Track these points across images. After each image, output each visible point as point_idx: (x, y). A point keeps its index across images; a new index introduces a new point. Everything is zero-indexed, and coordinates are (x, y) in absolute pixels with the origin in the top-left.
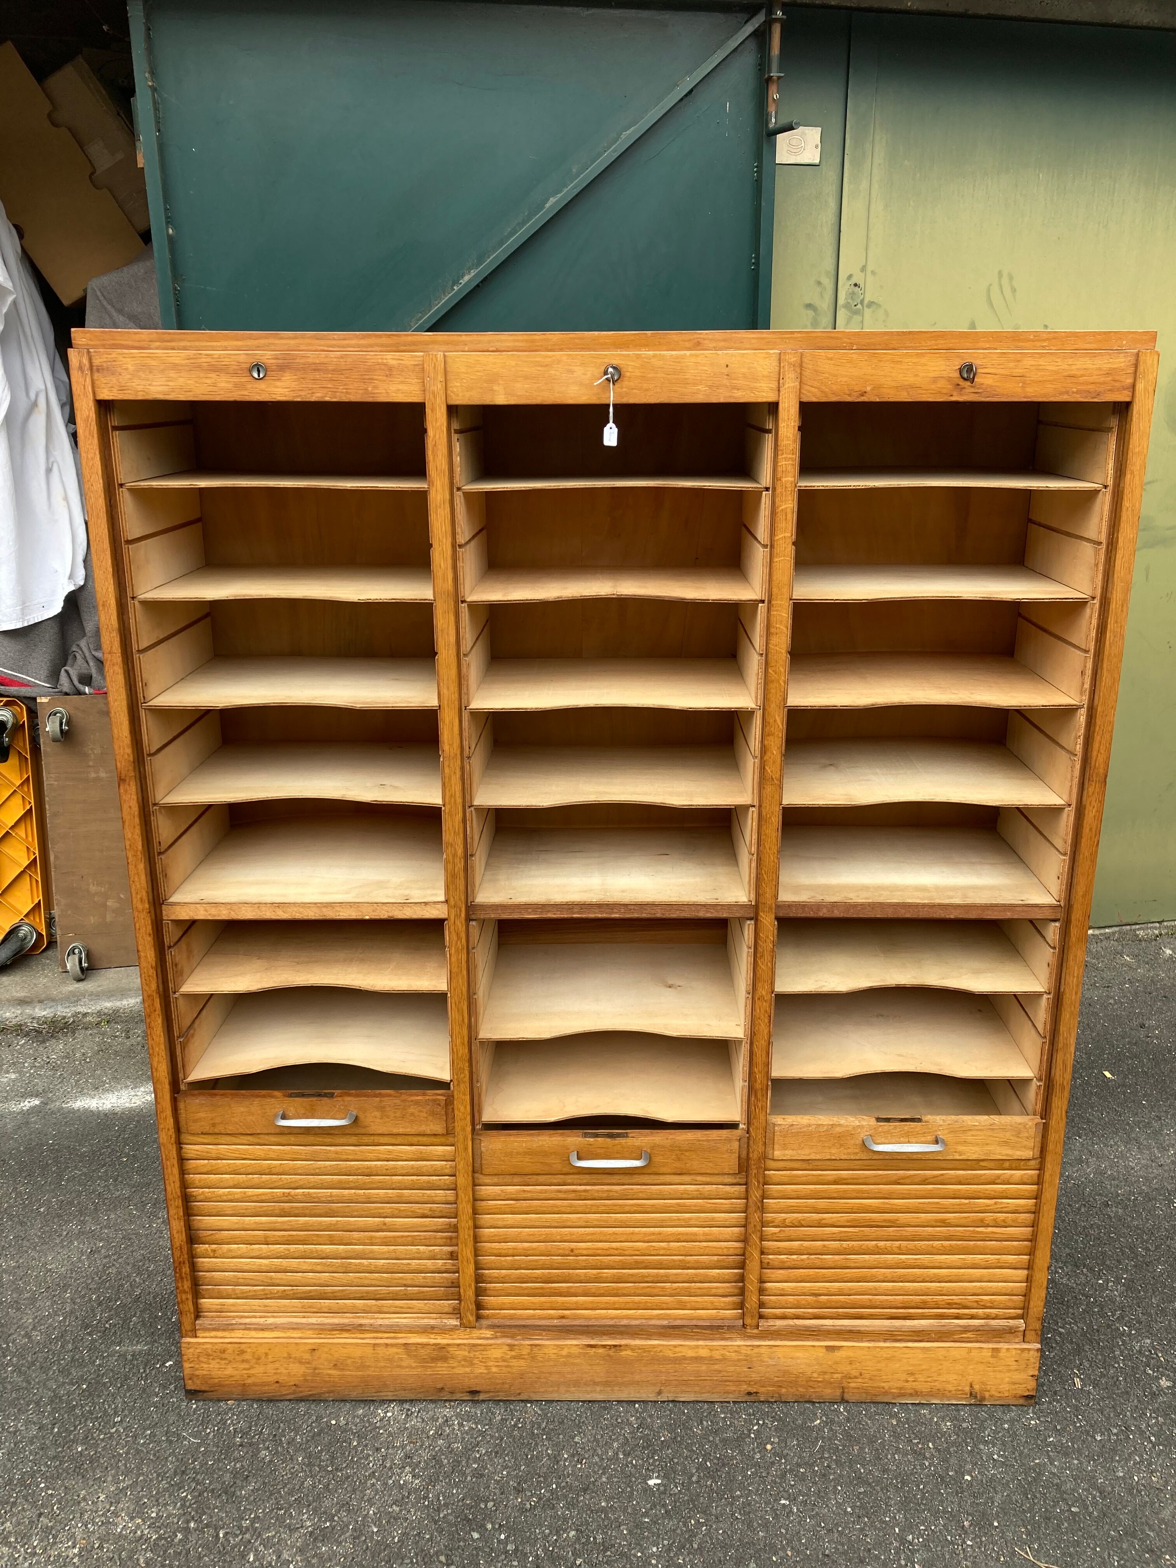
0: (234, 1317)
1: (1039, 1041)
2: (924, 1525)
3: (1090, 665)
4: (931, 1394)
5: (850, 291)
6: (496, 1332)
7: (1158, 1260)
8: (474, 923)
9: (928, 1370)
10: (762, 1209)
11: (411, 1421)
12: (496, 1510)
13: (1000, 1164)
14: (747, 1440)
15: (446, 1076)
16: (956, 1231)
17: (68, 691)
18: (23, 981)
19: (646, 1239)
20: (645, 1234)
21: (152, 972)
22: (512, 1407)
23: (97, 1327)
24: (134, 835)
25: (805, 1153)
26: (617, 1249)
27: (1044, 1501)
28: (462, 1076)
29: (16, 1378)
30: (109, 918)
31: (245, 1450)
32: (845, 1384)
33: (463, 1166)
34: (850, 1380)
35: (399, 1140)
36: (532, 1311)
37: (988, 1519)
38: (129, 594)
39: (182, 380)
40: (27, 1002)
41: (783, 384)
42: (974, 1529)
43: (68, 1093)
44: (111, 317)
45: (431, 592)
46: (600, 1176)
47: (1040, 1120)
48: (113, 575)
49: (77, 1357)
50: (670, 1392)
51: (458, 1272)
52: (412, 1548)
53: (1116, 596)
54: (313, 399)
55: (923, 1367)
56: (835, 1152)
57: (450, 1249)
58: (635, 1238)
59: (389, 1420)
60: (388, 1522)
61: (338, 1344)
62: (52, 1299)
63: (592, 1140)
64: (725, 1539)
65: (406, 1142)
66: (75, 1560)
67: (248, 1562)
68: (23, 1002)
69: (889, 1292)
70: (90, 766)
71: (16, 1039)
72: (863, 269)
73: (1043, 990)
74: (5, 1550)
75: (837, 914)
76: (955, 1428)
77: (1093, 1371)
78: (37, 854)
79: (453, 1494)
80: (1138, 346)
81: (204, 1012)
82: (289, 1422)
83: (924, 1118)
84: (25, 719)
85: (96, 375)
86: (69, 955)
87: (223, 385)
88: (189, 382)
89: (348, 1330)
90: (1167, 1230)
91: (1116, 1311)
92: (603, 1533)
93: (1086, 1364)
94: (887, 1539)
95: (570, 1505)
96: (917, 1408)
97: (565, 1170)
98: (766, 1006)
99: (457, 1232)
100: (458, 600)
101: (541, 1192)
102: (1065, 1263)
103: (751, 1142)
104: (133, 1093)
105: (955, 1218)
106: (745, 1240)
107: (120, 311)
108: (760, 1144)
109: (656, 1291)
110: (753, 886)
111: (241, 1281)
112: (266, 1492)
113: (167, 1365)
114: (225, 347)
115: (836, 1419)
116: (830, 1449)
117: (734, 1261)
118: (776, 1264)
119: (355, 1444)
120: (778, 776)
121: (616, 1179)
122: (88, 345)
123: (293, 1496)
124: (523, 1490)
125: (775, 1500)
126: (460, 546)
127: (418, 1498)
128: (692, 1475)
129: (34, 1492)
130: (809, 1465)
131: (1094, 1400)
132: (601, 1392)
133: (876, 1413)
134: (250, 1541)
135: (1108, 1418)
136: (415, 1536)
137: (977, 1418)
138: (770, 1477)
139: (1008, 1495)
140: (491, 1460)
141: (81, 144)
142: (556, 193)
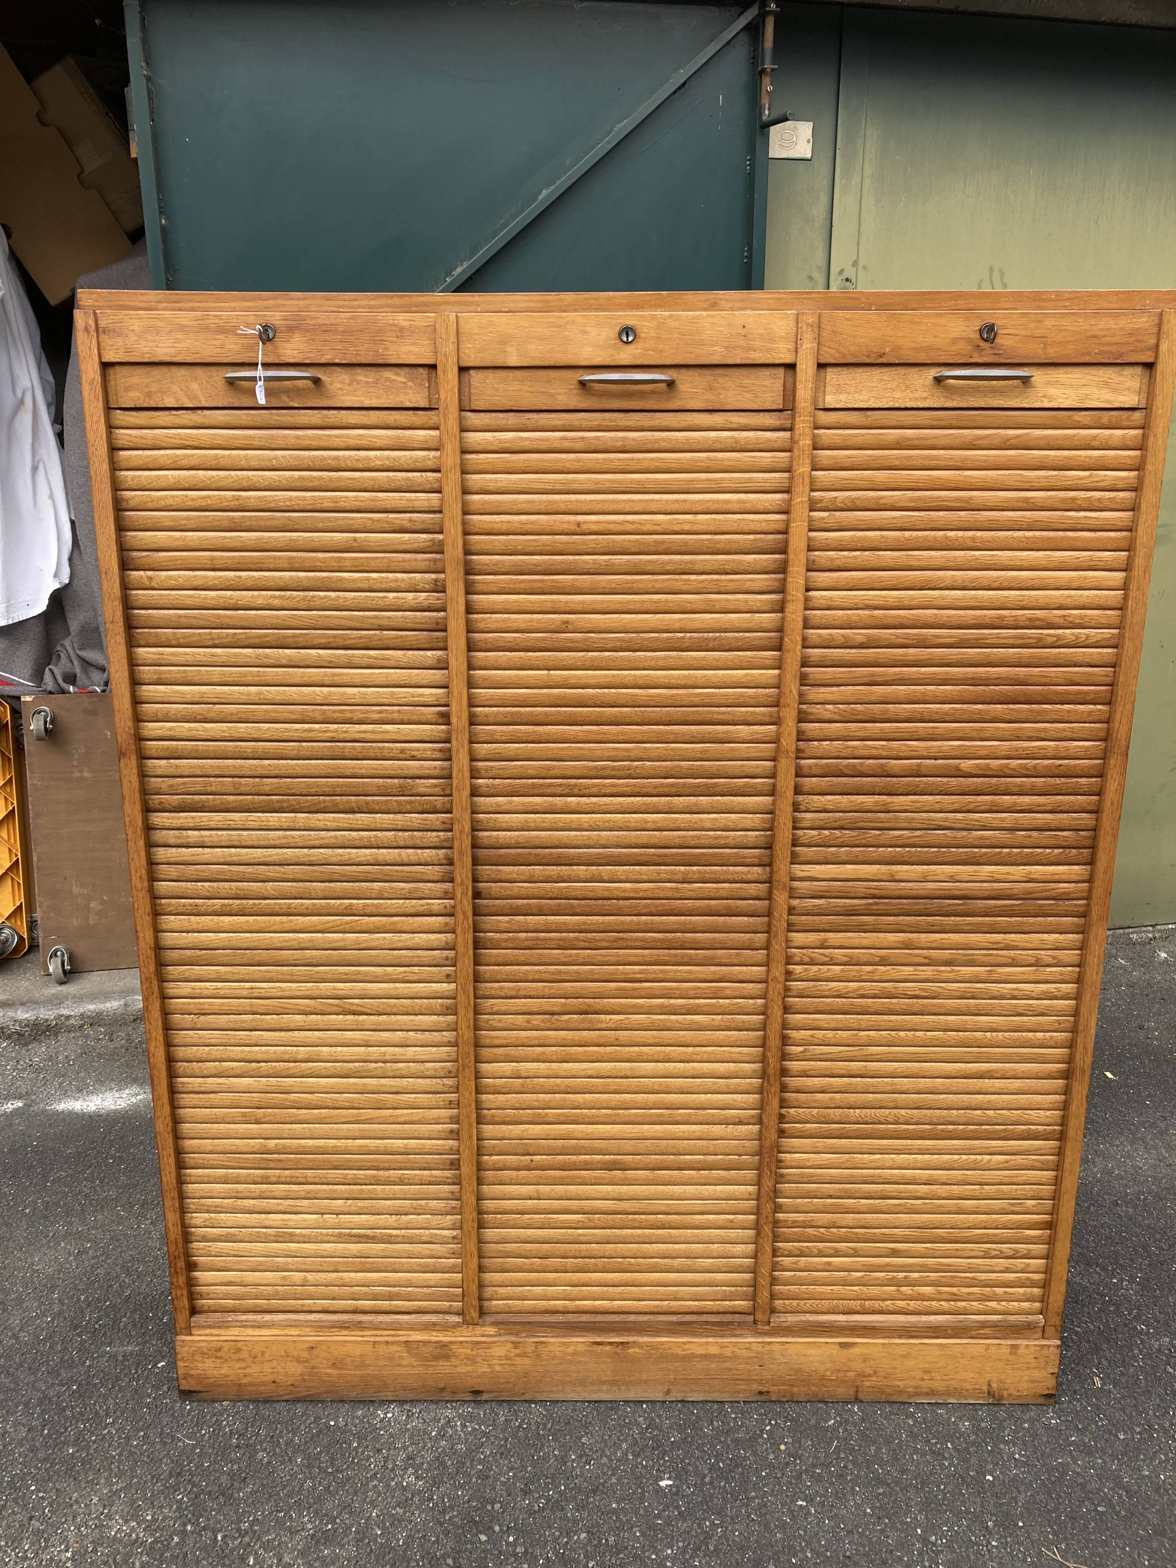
2: (946, 1526)
4: (948, 1393)
5: (842, 285)
6: (500, 1329)
7: (1172, 1259)
9: (944, 1367)
11: (412, 1422)
12: (504, 1512)
14: (760, 1440)
17: (52, 690)
18: (5, 985)
21: (151, 953)
22: (516, 1407)
23: (86, 1328)
27: (1070, 1501)
31: (242, 1452)
32: (859, 1383)
34: (864, 1379)
37: (1012, 1520)
39: (189, 341)
40: (9, 1005)
41: (801, 345)
42: (999, 1530)
43: (52, 1095)
48: (116, 542)
49: (66, 1358)
50: (679, 1392)
52: (418, 1551)
55: (940, 1365)
59: (389, 1421)
60: (392, 1524)
61: (337, 1341)
62: (39, 1300)
64: (741, 1541)
68: (4, 1005)
72: (855, 264)
76: (973, 1427)
77: (1113, 1370)
78: (19, 856)
79: (458, 1495)
80: (1162, 305)
82: (286, 1423)
84: (9, 718)
85: (102, 337)
86: (51, 958)
87: (230, 346)
88: (196, 344)
89: (348, 1328)
91: (1132, 1309)
92: (615, 1535)
93: (1105, 1363)
94: (909, 1540)
95: (580, 1507)
96: (934, 1408)
98: (780, 987)
102: (1077, 1262)
104: (118, 1096)
108: (773, 1132)
112: (264, 1494)
113: (160, 1365)
114: (234, 307)
115: (851, 1419)
116: (845, 1449)
119: (355, 1445)
120: (793, 748)
122: (93, 306)
123: (292, 1498)
124: (531, 1492)
125: (792, 1501)
127: (422, 1501)
128: (705, 1476)
129: (25, 1494)
130: (826, 1466)
131: (1114, 1399)
132: (607, 1392)
133: (891, 1413)
134: (249, 1544)
135: (1130, 1417)
136: (420, 1538)
137: (996, 1418)
138: (785, 1479)
139: (1031, 1495)
140: (496, 1461)
141: (70, 146)
142: (548, 185)
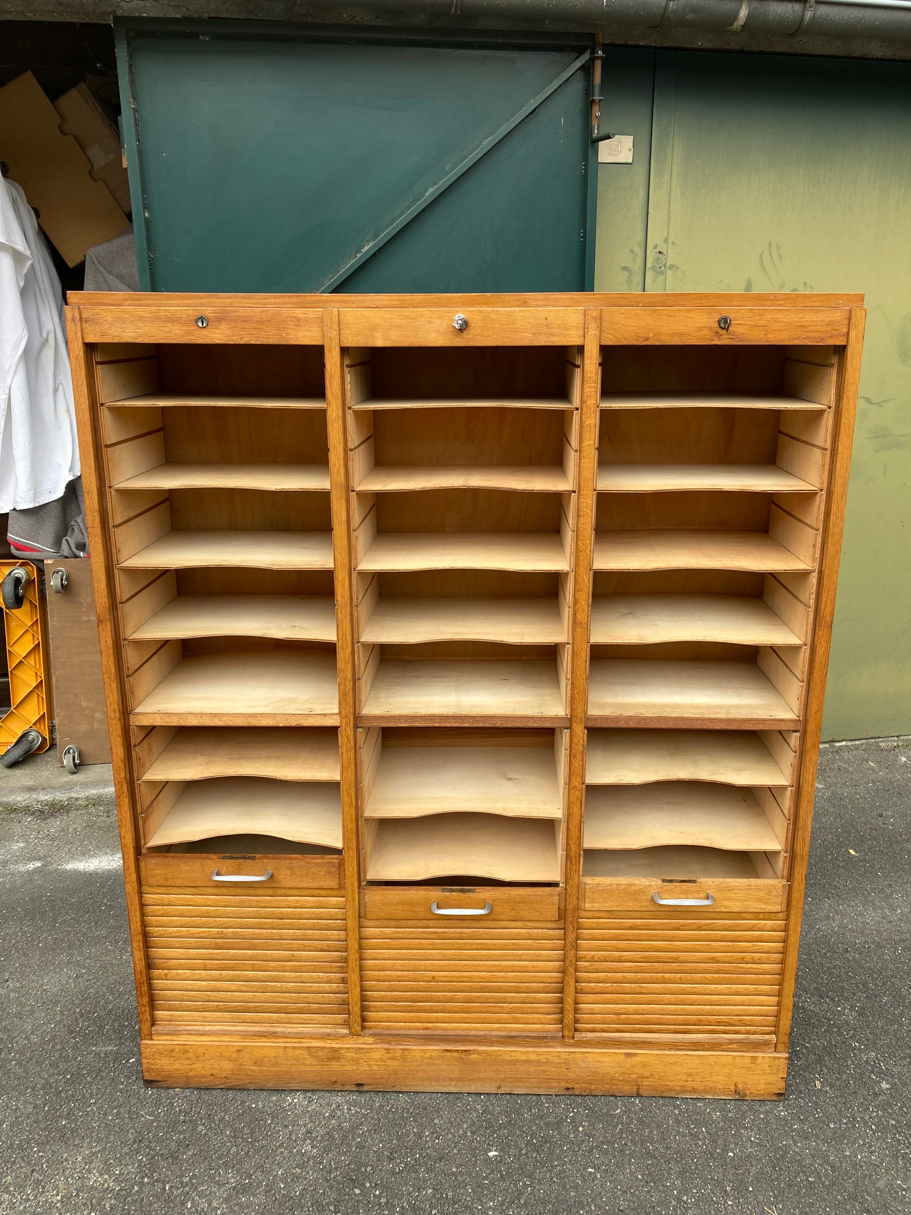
0: (180, 1025)
1: (786, 823)
2: (696, 1189)
3: (819, 540)
4: (705, 1091)
5: (656, 257)
6: (376, 1039)
7: (884, 993)
8: (360, 730)
9: (703, 1072)
10: (577, 948)
11: (312, 1106)
12: (373, 1173)
13: (756, 915)
14: (565, 1123)
15: (339, 845)
16: (724, 967)
17: (67, 555)
18: (31, 774)
19: (489, 969)
20: (489, 966)
21: (122, 765)
22: (388, 1096)
23: (79, 1033)
24: (109, 663)
25: (608, 906)
26: (467, 977)
27: (788, 1173)
28: (351, 844)
29: (17, 1069)
30: (96, 726)
31: (187, 1126)
32: (640, 1083)
33: (352, 912)
34: (643, 1080)
35: (305, 892)
36: (403, 1024)
37: (745, 1186)
38: (107, 484)
39: (146, 328)
40: (34, 789)
41: (588, 332)
42: (734, 1193)
43: (63, 858)
44: (103, 276)
45: (329, 484)
46: (454, 922)
47: (786, 883)
48: (95, 471)
49: (64, 1054)
50: (507, 1087)
51: (347, 993)
52: (310, 1200)
53: (838, 489)
54: (242, 342)
55: (699, 1070)
56: (631, 905)
57: (342, 975)
58: (480, 969)
59: (295, 1105)
60: (292, 1180)
61: (258, 1046)
62: (46, 1011)
63: (448, 894)
64: (544, 1197)
65: (309, 894)
66: (58, 1205)
67: (187, 1208)
68: (30, 789)
69: (672, 1013)
70: (83, 612)
71: (25, 817)
72: (666, 241)
73: (788, 784)
74: (6, 1196)
75: (632, 725)
76: (722, 1116)
77: (831, 1076)
78: (43, 678)
79: (341, 1160)
80: (851, 304)
81: (161, 795)
82: (220, 1105)
83: (698, 880)
84: (35, 576)
85: (84, 325)
86: (65, 754)
87: (176, 332)
88: (151, 330)
89: (266, 1036)
90: (892, 971)
91: (850, 1031)
92: (453, 1191)
93: (825, 1070)
94: (668, 1199)
95: (429, 1170)
96: (695, 1102)
97: (428, 917)
98: (579, 793)
99: (347, 962)
100: (348, 489)
101: (410, 933)
102: (813, 994)
103: (568, 897)
104: (111, 859)
105: (723, 957)
106: (563, 971)
107: (110, 272)
108: (574, 899)
109: (496, 1009)
110: (569, 704)
111: (186, 998)
112: (201, 1156)
113: (131, 1061)
114: (179, 304)
115: (633, 1109)
116: (627, 1131)
117: (556, 988)
118: (588, 990)
119: (269, 1122)
120: (586, 621)
121: (466, 924)
122: (78, 303)
123: (221, 1160)
124: (394, 1158)
125: (584, 1169)
126: (351, 450)
127: (316, 1163)
128: (522, 1149)
129: (29, 1154)
130: (611, 1143)
131: (829, 1098)
132: (455, 1086)
133: (663, 1105)
134: (188, 1193)
135: (840, 1112)
136: (312, 1191)
137: (740, 1109)
138: (581, 1152)
139: (761, 1168)
140: (371, 1135)
141: (83, 148)
142: (433, 185)
